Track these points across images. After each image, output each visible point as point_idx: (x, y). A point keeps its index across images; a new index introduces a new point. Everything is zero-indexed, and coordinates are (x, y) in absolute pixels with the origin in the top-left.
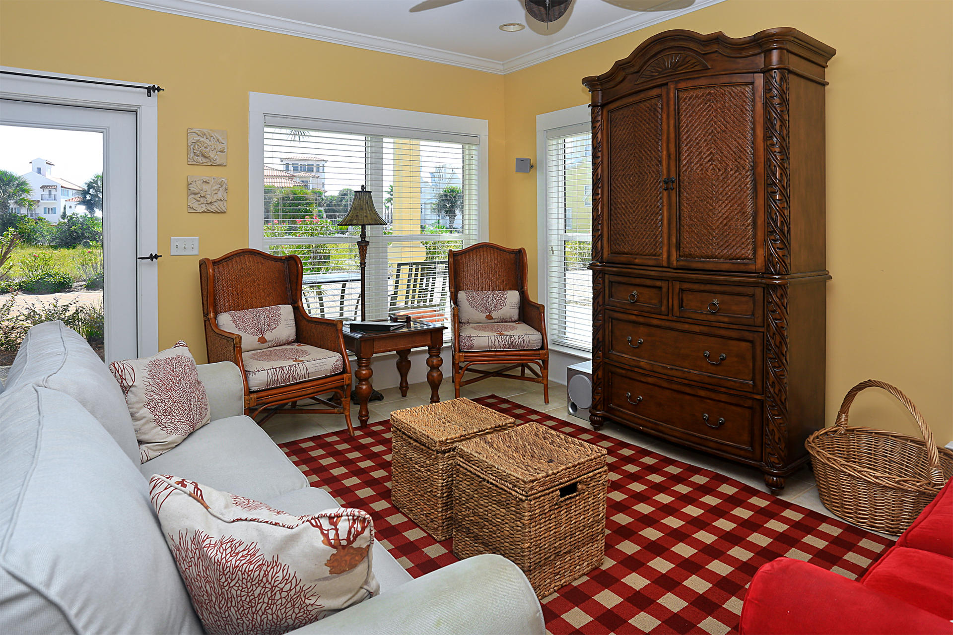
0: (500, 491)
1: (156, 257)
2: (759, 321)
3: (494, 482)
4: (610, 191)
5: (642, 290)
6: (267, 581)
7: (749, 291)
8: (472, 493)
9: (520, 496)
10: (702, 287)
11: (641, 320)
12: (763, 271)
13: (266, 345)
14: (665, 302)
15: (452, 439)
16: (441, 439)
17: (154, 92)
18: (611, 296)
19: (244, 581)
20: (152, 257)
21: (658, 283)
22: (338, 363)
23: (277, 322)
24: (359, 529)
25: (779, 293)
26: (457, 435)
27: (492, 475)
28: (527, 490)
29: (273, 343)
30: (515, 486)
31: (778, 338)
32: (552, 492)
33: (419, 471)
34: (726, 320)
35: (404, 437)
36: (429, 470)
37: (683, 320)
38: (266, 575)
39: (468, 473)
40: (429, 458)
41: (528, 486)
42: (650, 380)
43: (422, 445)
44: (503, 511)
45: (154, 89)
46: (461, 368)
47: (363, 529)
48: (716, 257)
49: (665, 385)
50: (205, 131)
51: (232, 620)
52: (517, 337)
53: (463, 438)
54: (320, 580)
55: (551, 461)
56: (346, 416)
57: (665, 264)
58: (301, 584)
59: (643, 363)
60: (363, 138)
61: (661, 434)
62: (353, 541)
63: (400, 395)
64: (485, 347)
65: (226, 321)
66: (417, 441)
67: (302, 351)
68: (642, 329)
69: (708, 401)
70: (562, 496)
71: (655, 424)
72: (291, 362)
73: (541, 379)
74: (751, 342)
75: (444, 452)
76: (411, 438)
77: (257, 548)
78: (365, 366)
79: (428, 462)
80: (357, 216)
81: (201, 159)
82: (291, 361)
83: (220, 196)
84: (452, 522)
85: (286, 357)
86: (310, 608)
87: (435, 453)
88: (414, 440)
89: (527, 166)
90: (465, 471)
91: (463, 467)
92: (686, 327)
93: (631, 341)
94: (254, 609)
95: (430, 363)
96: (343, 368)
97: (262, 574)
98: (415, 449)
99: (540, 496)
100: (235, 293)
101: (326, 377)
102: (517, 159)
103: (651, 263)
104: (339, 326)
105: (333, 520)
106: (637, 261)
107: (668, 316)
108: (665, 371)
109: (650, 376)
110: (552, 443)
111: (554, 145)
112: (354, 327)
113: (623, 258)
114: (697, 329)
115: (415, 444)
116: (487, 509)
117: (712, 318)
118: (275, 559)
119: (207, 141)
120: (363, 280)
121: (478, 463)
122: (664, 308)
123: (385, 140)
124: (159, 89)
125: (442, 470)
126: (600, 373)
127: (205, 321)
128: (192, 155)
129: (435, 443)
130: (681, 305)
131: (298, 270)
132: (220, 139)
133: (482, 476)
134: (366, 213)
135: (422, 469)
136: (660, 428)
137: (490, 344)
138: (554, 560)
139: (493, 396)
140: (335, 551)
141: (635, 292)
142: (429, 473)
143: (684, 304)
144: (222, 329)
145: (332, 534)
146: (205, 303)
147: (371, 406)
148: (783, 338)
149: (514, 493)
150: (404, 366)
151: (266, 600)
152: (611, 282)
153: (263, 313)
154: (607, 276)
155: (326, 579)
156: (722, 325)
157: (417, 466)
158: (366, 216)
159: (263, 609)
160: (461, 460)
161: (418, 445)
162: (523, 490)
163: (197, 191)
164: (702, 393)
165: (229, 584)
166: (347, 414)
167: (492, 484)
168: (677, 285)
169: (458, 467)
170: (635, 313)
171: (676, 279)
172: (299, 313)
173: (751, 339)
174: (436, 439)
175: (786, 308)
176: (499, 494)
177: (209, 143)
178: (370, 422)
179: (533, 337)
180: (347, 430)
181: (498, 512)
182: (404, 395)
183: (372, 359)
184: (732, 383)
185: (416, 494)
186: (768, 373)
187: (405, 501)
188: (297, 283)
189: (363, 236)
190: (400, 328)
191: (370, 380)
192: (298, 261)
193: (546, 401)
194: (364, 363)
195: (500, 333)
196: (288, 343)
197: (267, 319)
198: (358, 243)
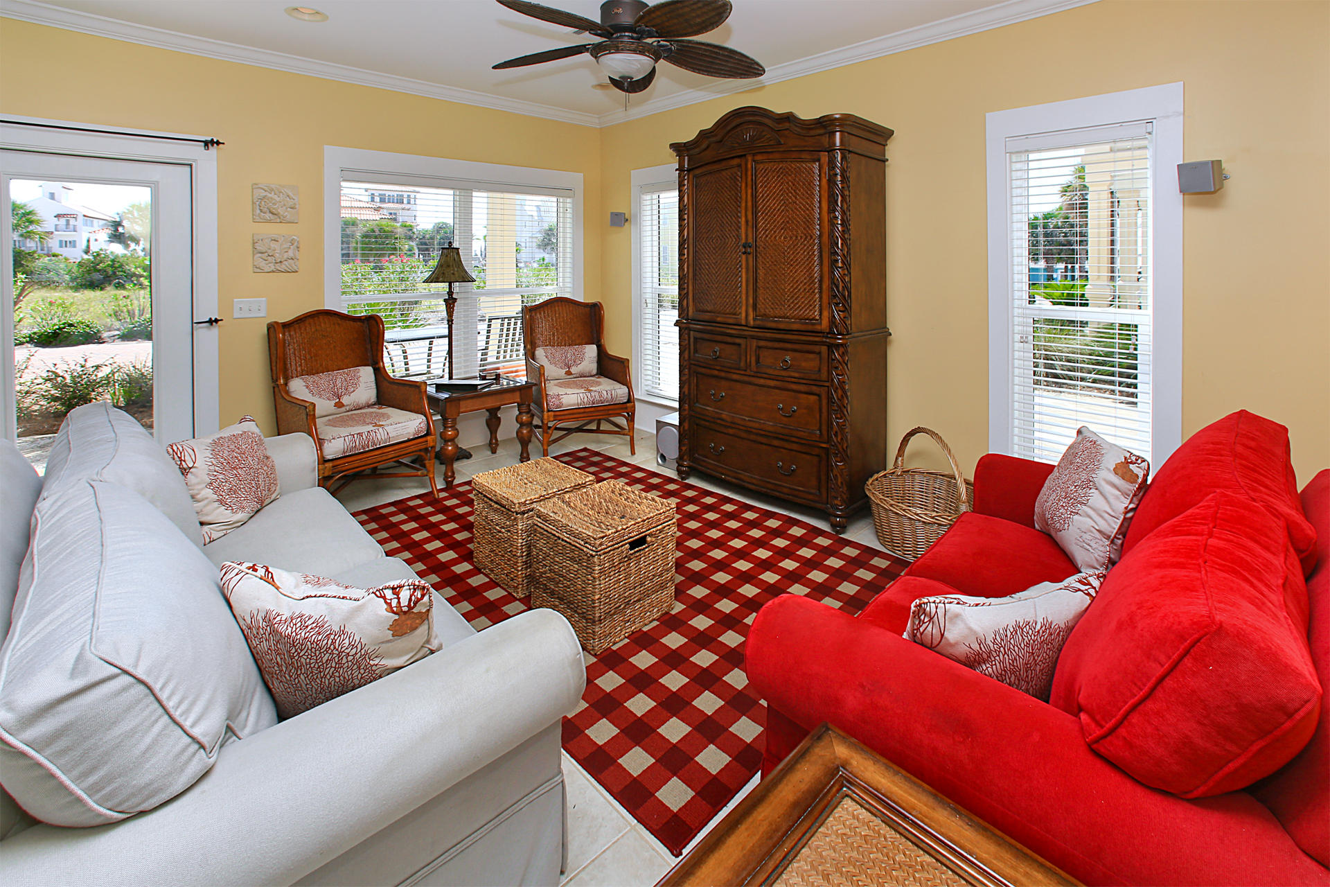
0: (573, 547)
1: (216, 321)
2: (824, 375)
3: (568, 540)
4: (695, 252)
5: (723, 346)
6: (335, 648)
7: (816, 348)
8: (549, 552)
9: (591, 552)
10: (776, 345)
11: (723, 374)
12: (828, 331)
14: (743, 358)
15: (531, 500)
16: (521, 502)
17: (213, 146)
18: (696, 351)
19: (313, 650)
21: (738, 341)
22: (422, 425)
23: (356, 385)
24: (419, 596)
25: (841, 350)
26: (537, 496)
27: (566, 534)
28: (596, 546)
29: (351, 407)
30: (586, 543)
31: (840, 392)
32: (622, 546)
33: (500, 532)
34: (796, 375)
35: (485, 499)
36: (509, 531)
37: (759, 375)
38: (333, 643)
39: (545, 532)
40: (509, 519)
41: (598, 542)
42: (731, 431)
43: (504, 508)
44: (576, 566)
45: (212, 142)
46: (549, 428)
47: (423, 596)
48: (787, 318)
49: (744, 435)
50: (273, 187)
51: (301, 687)
52: (605, 393)
53: (542, 499)
54: (383, 643)
55: (623, 517)
56: (430, 478)
57: (743, 323)
58: (366, 648)
59: (725, 415)
60: (451, 192)
61: (741, 483)
62: (414, 607)
64: (574, 405)
65: (299, 388)
66: (496, 503)
67: (383, 415)
68: (723, 383)
69: (782, 450)
70: (631, 549)
71: (736, 473)
72: (370, 428)
73: (628, 433)
74: (818, 395)
75: (523, 513)
76: (492, 500)
77: (326, 620)
78: (450, 427)
79: (508, 523)
80: (445, 273)
82: (371, 426)
84: (532, 579)
85: (365, 422)
86: (374, 668)
87: (515, 514)
88: (494, 502)
89: (620, 220)
90: (542, 531)
91: (540, 527)
92: (762, 381)
93: (713, 395)
94: (322, 674)
95: (520, 420)
96: (427, 431)
97: (330, 641)
98: (496, 510)
99: (610, 551)
100: (308, 357)
102: (613, 213)
103: (731, 321)
104: (423, 387)
105: (396, 590)
106: (719, 319)
107: (746, 370)
108: (745, 423)
109: (732, 428)
110: (627, 499)
111: (648, 200)
112: (440, 388)
113: (707, 316)
114: (772, 383)
115: (496, 506)
116: (561, 565)
117: (784, 373)
118: (342, 628)
119: (275, 197)
120: (450, 336)
121: (554, 522)
122: (742, 364)
123: (475, 194)
125: (521, 530)
126: (686, 425)
127: (274, 388)
128: (258, 211)
129: (515, 505)
130: (758, 361)
131: (379, 332)
132: (291, 195)
133: (557, 534)
134: (453, 270)
135: (503, 530)
136: (740, 476)
137: (579, 401)
138: (624, 608)
139: (585, 449)
140: (397, 617)
141: (717, 348)
142: (509, 534)
143: (761, 361)
144: (293, 395)
145: (394, 603)
146: (274, 368)
147: (456, 465)
148: (844, 392)
149: (585, 549)
150: (493, 422)
151: (334, 665)
152: (695, 339)
153: (340, 377)
154: (692, 332)
155: (389, 641)
156: (793, 380)
157: (498, 528)
158: (454, 274)
159: (331, 673)
160: (538, 519)
161: (499, 507)
162: (593, 547)
163: (263, 250)
164: (776, 443)
165: (299, 653)
166: (432, 476)
167: (566, 541)
168: (755, 343)
169: (536, 527)
170: (718, 368)
171: (753, 337)
172: (379, 373)
173: (818, 392)
174: (516, 501)
175: (847, 365)
176: (573, 551)
177: (278, 199)
178: (456, 482)
179: (620, 391)
180: (432, 492)
181: (572, 568)
182: (494, 452)
183: (458, 419)
184: (802, 433)
185: (497, 554)
186: (832, 424)
187: (487, 562)
188: (377, 344)
189: (450, 293)
190: (489, 386)
191: (456, 440)
192: (379, 321)
193: (633, 453)
194: (450, 423)
195: (588, 390)
196: (369, 406)
197: (345, 384)
198: (445, 300)
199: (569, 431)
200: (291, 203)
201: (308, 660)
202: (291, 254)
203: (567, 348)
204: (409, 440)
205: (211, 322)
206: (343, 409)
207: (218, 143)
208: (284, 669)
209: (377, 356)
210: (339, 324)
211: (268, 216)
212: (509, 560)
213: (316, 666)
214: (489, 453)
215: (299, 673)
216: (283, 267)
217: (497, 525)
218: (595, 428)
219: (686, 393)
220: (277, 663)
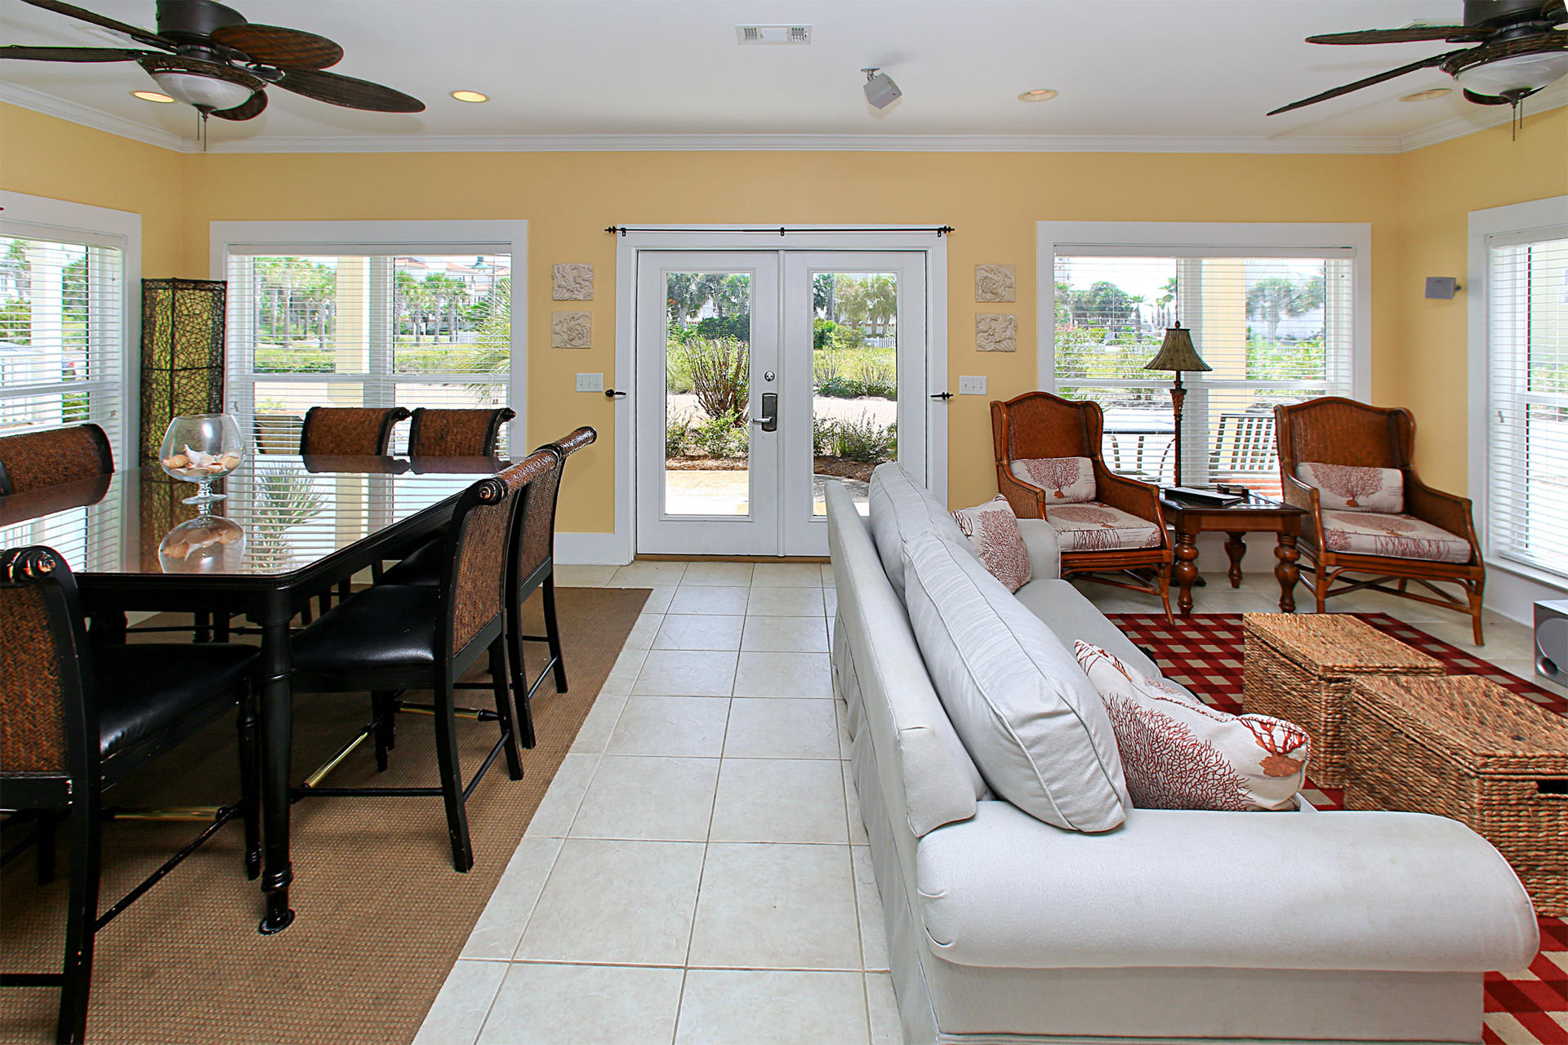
1: (948, 396)
8: (1379, 743)
9: (1466, 770)
15: (1341, 667)
16: (1326, 665)
19: (1177, 753)
22: (1155, 535)
23: (1076, 477)
26: (1349, 665)
28: (1477, 764)
29: (1071, 499)
30: (1455, 754)
32: (1524, 780)
35: (1265, 647)
36: (1305, 697)
38: (1198, 754)
39: (1373, 717)
40: (1308, 682)
41: (1480, 760)
43: (1297, 665)
46: (1328, 574)
47: (1300, 744)
51: (1158, 783)
52: (1425, 543)
53: (1358, 671)
54: (1253, 775)
55: (1518, 738)
56: (1163, 599)
58: (1235, 774)
62: (1288, 752)
64: (1369, 550)
65: (1019, 470)
66: (1285, 656)
67: (1109, 515)
70: (1539, 790)
73: (1469, 610)
75: (1330, 681)
76: (1278, 651)
77: (1188, 728)
78: (1187, 544)
79: (1304, 686)
80: (1170, 358)
82: (1099, 525)
85: (1091, 519)
86: (1241, 798)
87: (1318, 679)
88: (1282, 655)
90: (1368, 713)
91: (1363, 707)
94: (1183, 780)
95: (1279, 555)
96: (1161, 543)
97: (1196, 752)
98: (1282, 665)
99: (1501, 780)
104: (1155, 491)
105: (1266, 726)
110: (1518, 713)
112: (1170, 494)
116: (1405, 769)
118: (1207, 743)
119: (995, 277)
120: (1178, 432)
121: (1388, 708)
125: (1325, 701)
127: (997, 467)
128: (980, 292)
129: (1317, 666)
131: (1097, 422)
132: (1008, 273)
133: (1396, 725)
134: (1183, 355)
137: (1379, 546)
139: (1384, 616)
140: (1270, 755)
142: (1305, 701)
144: (1015, 476)
145: (1266, 739)
146: (998, 447)
149: (1454, 763)
151: (1198, 776)
153: (1059, 465)
155: (1259, 776)
158: (1183, 360)
159: (1193, 783)
160: (1360, 697)
162: (1470, 763)
163: (985, 330)
166: (1165, 597)
167: (1414, 740)
169: (1355, 705)
172: (1098, 467)
174: (1318, 662)
177: (997, 279)
178: (1193, 612)
179: (1456, 546)
180: (1166, 616)
181: (1425, 779)
182: (1236, 585)
183: (1198, 537)
188: (1096, 433)
189: (1178, 383)
190: (1235, 502)
191: (1194, 561)
192: (1097, 408)
193: (1479, 641)
194: (1187, 539)
195: (1392, 532)
196: (1088, 502)
197: (1064, 473)
198: (1171, 390)
199: (1356, 585)
200: (1008, 282)
201: (1170, 761)
202: (1008, 334)
203: (1349, 468)
204: (1141, 550)
205: (943, 396)
206: (1063, 500)
207: (950, 230)
208: (1142, 760)
209: (1097, 446)
210: (1055, 409)
211: (989, 296)
213: (1179, 770)
214: (1229, 585)
215: (1158, 769)
216: (1002, 346)
217: (1284, 683)
218: (1396, 587)
220: (1136, 751)
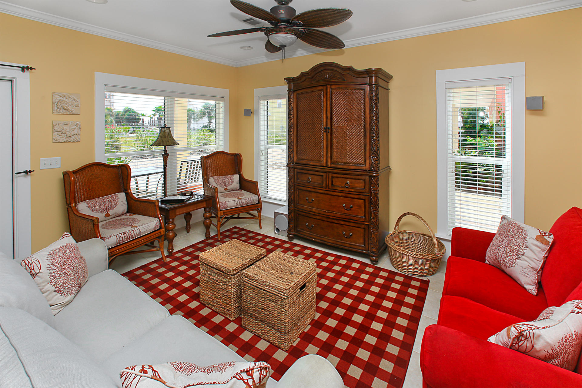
0: (272, 294)
1: (30, 172)
2: (367, 190)
3: (267, 290)
4: (298, 131)
5: (313, 176)
7: (363, 178)
8: (254, 296)
9: (284, 297)
10: (342, 176)
11: (313, 190)
12: (369, 169)
13: (110, 217)
14: (325, 182)
15: (238, 267)
16: (233, 269)
17: (28, 70)
18: (298, 179)
20: (27, 172)
21: (321, 174)
22: (157, 223)
23: (116, 204)
25: (376, 178)
26: (241, 264)
27: (266, 286)
28: (287, 293)
29: (114, 215)
30: (280, 292)
31: (376, 198)
32: (297, 291)
33: (219, 285)
34: (353, 190)
35: (208, 267)
36: (225, 284)
37: (333, 190)
39: (252, 286)
40: (226, 278)
41: (288, 291)
42: (318, 217)
43: (222, 272)
44: (274, 304)
45: (28, 68)
48: (348, 163)
49: (325, 220)
50: (65, 94)
52: (247, 199)
55: (292, 273)
56: (161, 251)
57: (325, 165)
59: (314, 210)
60: (163, 98)
61: (323, 242)
62: (262, 382)
63: (186, 232)
64: (233, 206)
65: (83, 208)
66: (217, 269)
67: (134, 220)
68: (313, 194)
69: (345, 226)
70: (300, 291)
71: (321, 237)
72: (130, 228)
73: (258, 218)
74: (364, 200)
75: (235, 275)
76: (213, 268)
78: (171, 223)
79: (225, 280)
80: (163, 141)
81: (62, 111)
82: (130, 227)
83: (76, 132)
84: (241, 310)
85: (125, 225)
87: (230, 276)
88: (215, 269)
89: (249, 113)
90: (250, 285)
91: (248, 283)
92: (335, 193)
93: (308, 200)
95: (205, 216)
96: (160, 226)
98: (216, 273)
99: (293, 294)
100: (88, 189)
101: (151, 233)
102: (245, 109)
103: (318, 164)
104: (155, 203)
106: (311, 163)
107: (326, 188)
108: (325, 213)
109: (318, 216)
110: (289, 262)
111: (263, 103)
112: (163, 202)
113: (304, 162)
114: (340, 194)
115: (216, 271)
116: (263, 304)
117: (347, 189)
119: (67, 100)
121: (257, 280)
122: (324, 185)
123: (176, 99)
124: (31, 69)
126: (292, 214)
127: (68, 208)
128: (56, 108)
130: (332, 184)
131: (128, 173)
132: (76, 99)
133: (260, 287)
134: (168, 139)
135: (221, 284)
136: (323, 239)
139: (235, 227)
141: (310, 177)
142: (226, 286)
143: (333, 184)
144: (81, 213)
145: (250, 382)
146: (68, 197)
148: (378, 198)
149: (280, 295)
150: (188, 217)
152: (298, 172)
153: (107, 199)
154: (296, 170)
156: (351, 192)
157: (217, 282)
158: (168, 141)
160: (247, 279)
161: (219, 271)
162: (285, 294)
163: (59, 130)
164: (342, 223)
167: (266, 291)
168: (330, 175)
169: (245, 283)
170: (310, 187)
171: (330, 172)
172: (129, 195)
173: (364, 198)
174: (231, 269)
175: (378, 185)
176: (270, 296)
178: (175, 251)
179: (253, 198)
180: (162, 259)
181: (271, 305)
182: (189, 232)
183: (175, 218)
184: (356, 218)
185: (217, 297)
186: (371, 213)
187: (210, 301)
188: (128, 179)
189: (165, 151)
190: (188, 200)
192: (127, 166)
193: (261, 228)
194: (170, 221)
195: (238, 197)
196: (124, 214)
197: (110, 203)
198: (163, 155)
203: (224, 177)
209: (127, 186)
210: (105, 170)
212: (225, 300)
216: (71, 140)
218: (238, 216)
219: (293, 199)
